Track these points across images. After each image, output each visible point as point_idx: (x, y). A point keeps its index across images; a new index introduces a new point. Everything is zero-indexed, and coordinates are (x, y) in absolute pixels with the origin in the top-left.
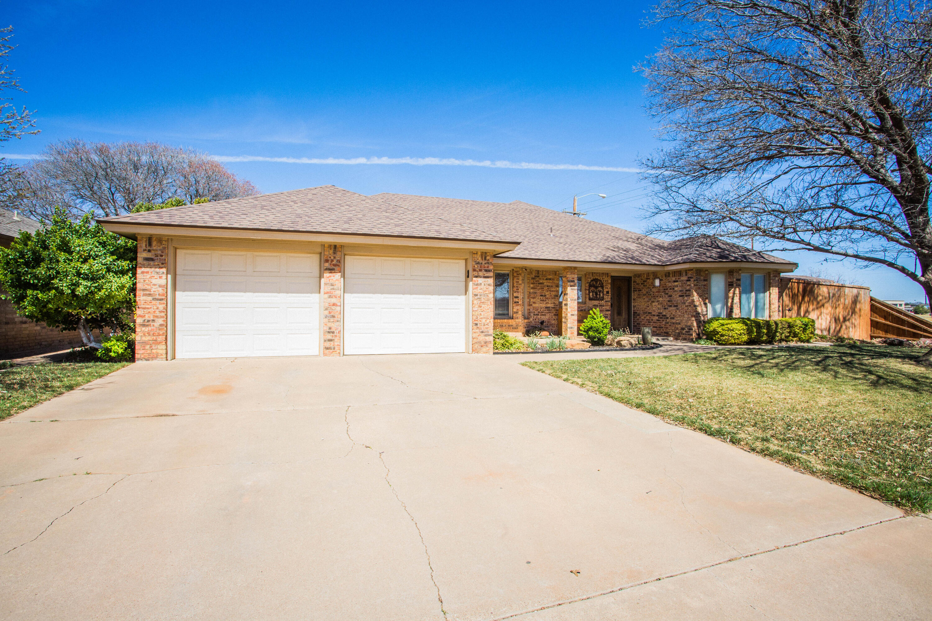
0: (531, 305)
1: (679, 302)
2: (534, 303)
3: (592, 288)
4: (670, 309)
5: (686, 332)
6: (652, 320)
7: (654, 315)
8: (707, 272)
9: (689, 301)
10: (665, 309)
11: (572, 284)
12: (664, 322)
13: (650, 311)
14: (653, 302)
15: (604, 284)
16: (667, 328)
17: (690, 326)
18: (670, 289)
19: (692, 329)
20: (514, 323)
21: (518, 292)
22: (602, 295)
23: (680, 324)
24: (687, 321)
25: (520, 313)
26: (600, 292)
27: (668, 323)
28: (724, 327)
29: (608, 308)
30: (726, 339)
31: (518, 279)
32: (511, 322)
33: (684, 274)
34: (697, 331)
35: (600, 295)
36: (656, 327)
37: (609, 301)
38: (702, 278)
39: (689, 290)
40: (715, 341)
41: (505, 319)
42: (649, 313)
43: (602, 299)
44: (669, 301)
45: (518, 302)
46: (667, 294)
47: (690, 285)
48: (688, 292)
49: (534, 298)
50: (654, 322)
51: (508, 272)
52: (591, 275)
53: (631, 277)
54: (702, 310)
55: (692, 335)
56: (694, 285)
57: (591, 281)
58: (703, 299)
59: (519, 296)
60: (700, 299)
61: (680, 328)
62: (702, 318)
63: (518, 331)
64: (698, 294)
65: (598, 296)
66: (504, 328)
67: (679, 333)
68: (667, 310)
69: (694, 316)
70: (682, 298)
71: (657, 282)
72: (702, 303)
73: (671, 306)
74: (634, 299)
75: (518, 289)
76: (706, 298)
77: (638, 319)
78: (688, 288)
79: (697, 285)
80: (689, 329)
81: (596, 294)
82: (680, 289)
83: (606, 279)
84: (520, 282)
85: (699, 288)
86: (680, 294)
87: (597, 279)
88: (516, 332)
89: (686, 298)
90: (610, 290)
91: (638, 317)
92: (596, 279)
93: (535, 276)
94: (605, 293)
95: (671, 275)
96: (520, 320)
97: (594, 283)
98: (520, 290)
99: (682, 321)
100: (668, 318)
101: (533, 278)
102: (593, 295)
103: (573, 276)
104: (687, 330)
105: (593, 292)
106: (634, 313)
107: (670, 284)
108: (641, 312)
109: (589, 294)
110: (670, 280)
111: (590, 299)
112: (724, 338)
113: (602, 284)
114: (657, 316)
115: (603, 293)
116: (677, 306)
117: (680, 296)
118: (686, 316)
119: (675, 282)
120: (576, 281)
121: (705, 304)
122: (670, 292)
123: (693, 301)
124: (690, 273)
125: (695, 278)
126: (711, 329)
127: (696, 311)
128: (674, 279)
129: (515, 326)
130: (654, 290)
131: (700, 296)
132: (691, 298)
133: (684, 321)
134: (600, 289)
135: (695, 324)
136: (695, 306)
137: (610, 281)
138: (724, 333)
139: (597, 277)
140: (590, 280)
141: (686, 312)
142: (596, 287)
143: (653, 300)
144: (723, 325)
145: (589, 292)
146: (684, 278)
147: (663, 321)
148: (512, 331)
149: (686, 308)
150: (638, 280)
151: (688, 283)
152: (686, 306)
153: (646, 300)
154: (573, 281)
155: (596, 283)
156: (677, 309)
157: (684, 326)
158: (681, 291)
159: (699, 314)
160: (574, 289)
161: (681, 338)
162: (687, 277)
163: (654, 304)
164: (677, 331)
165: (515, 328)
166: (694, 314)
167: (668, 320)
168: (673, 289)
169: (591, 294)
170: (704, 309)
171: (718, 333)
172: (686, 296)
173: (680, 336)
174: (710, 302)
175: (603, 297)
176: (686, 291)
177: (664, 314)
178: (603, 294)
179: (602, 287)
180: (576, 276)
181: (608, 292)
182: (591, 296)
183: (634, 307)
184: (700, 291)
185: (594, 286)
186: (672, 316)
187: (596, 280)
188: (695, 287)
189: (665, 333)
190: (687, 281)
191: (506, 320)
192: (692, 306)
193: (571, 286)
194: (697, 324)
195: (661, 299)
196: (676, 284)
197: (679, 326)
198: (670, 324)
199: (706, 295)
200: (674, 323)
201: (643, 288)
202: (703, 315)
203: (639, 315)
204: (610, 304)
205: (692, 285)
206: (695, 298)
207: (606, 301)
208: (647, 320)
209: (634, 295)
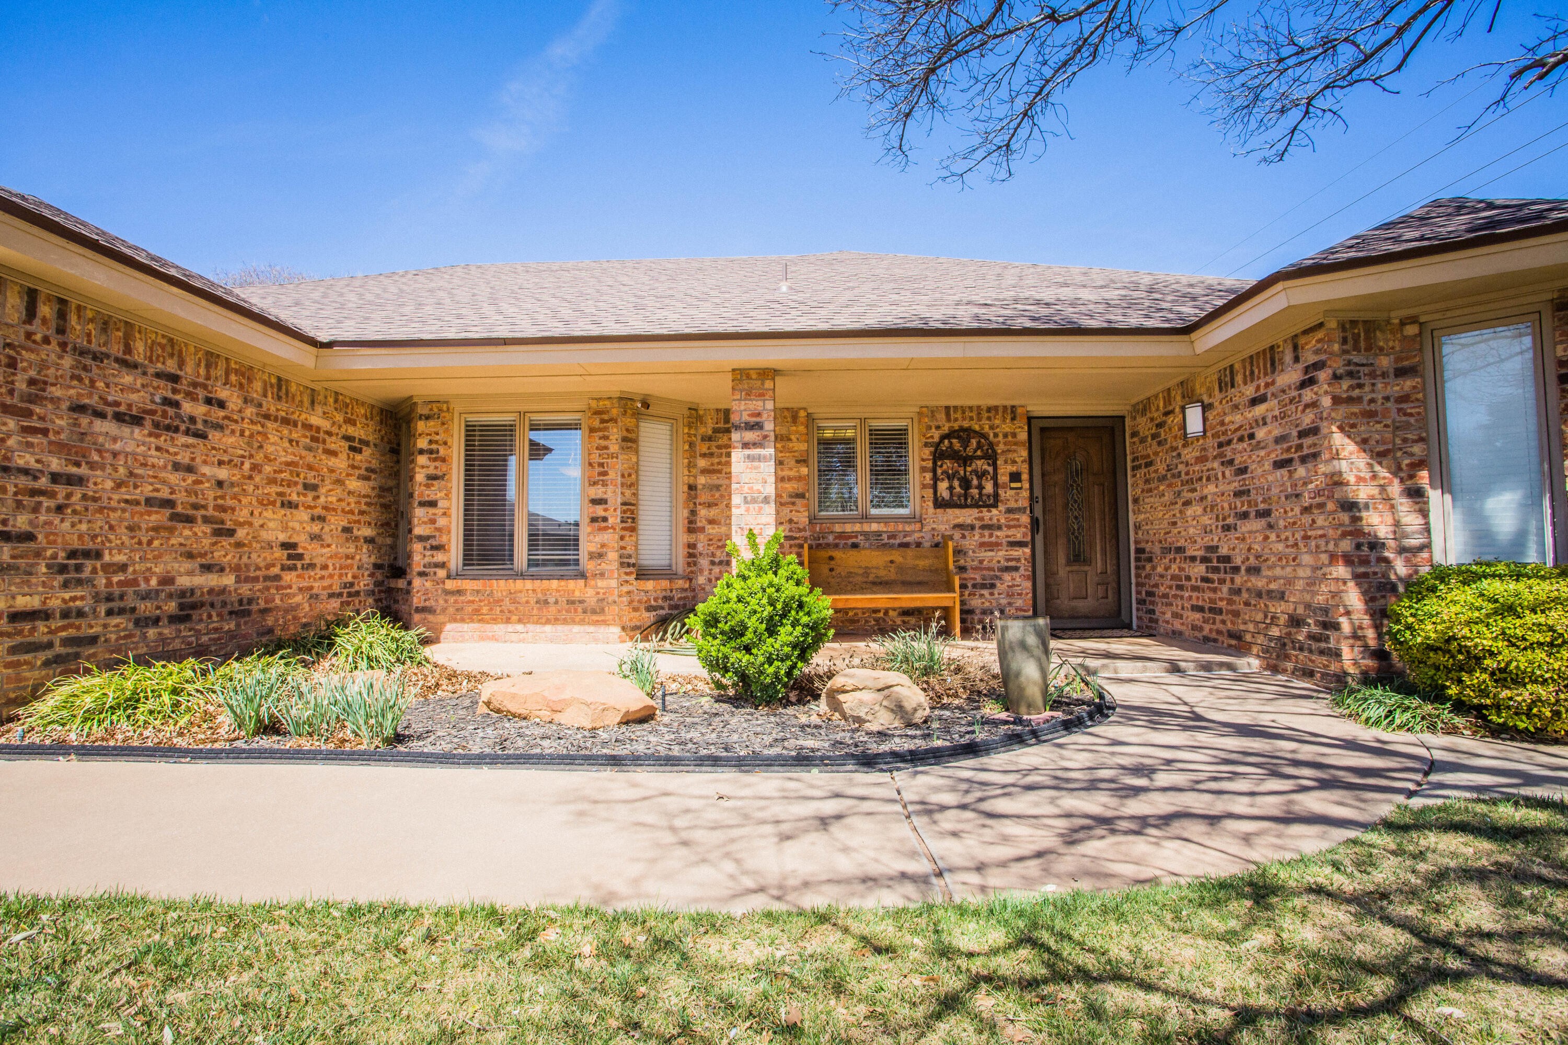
0: (702, 529)
1: (1275, 491)
2: (711, 522)
3: (948, 464)
4: (1245, 527)
5: (1311, 637)
6: (1188, 578)
7: (1193, 559)
8: (1411, 330)
9: (1318, 482)
10: (1227, 528)
11: (750, 436)
12: (1225, 589)
13: (1181, 543)
14: (1187, 503)
15: (1000, 449)
16: (1236, 614)
17: (1326, 611)
18: (1241, 439)
19: (1336, 627)
20: (590, 592)
21: (605, 484)
22: (989, 488)
23: (1282, 596)
24: (1312, 583)
25: (613, 556)
26: (981, 475)
27: (1238, 592)
28: (1512, 625)
29: (1019, 535)
30: (1537, 701)
31: (606, 438)
32: (575, 587)
33: (1288, 357)
34: (1370, 634)
35: (980, 487)
36: (1200, 609)
37: (1021, 510)
38: (1385, 362)
39: (1314, 431)
40: (1460, 707)
41: (550, 578)
42: (1180, 550)
43: (995, 502)
44: (1238, 494)
45: (605, 519)
46: (1231, 462)
47: (1314, 404)
48: (1307, 441)
49: (710, 505)
50: (1195, 589)
51: (577, 416)
52: (942, 416)
53: (1123, 418)
54: (1397, 524)
55: (1337, 654)
56: (1336, 400)
57: (943, 438)
58: (1396, 470)
59: (609, 496)
60: (1383, 472)
61: (1283, 619)
62: (1401, 568)
63: (605, 623)
64: (1363, 443)
65: (974, 492)
66: (553, 609)
67: (1282, 643)
68: (1232, 535)
69: (1348, 560)
70: (1284, 472)
71: (1194, 420)
72: (1395, 489)
73: (1245, 516)
74: (1136, 501)
75: (605, 474)
76: (1420, 464)
77: (1148, 576)
78: (1307, 419)
79: (1350, 400)
80: (1325, 625)
81: (966, 484)
82: (1277, 432)
83: (1007, 427)
84: (614, 448)
85: (1370, 415)
86: (1278, 453)
87: (968, 430)
88: (596, 623)
89: (1301, 471)
90: (1024, 468)
91: (1148, 566)
92: (962, 429)
93: (716, 431)
94: (1003, 479)
95: (1239, 379)
96: (614, 583)
97: (956, 444)
98: (612, 475)
99: (1290, 582)
100: (1236, 570)
101: (707, 439)
102: (951, 488)
103: (757, 405)
104: (1315, 629)
105: (950, 478)
106: (1139, 551)
107: (1238, 418)
108: (1157, 549)
109: (935, 487)
110: (1236, 400)
111: (940, 504)
112: (1524, 695)
113: (991, 445)
114: (1204, 560)
115: (995, 478)
116: (1266, 513)
117: (1279, 464)
118: (1306, 559)
119: (1254, 402)
120: (769, 426)
121: (1416, 494)
122: (1240, 452)
123: (1336, 481)
124: (1311, 343)
125: (1338, 365)
126: (1429, 631)
127: (1359, 533)
128: (1250, 391)
129: (592, 601)
130: (1189, 454)
131: (1379, 456)
132: (1322, 468)
133: (1300, 585)
134: (981, 465)
135: (1354, 598)
136: (1350, 506)
137: (1023, 436)
138: (1522, 661)
139: (966, 424)
140: (937, 435)
141: (1306, 537)
142: (966, 461)
143: (1187, 495)
144: (1509, 610)
145: (935, 479)
146: (1290, 376)
147: (1222, 581)
148: (582, 622)
149: (1306, 519)
150: (1144, 425)
151: (1308, 395)
152: (1306, 510)
153: (1168, 497)
154: (758, 426)
155: (965, 444)
156: (1270, 526)
157: (1300, 610)
158: (1278, 440)
159: (1376, 545)
160: (759, 458)
161: (1290, 666)
162: (1300, 366)
163: (1190, 512)
164: (1275, 632)
165: (594, 612)
166: (1346, 545)
167: (1238, 580)
168: (1252, 436)
169: (943, 486)
170: (1412, 521)
171: (1474, 660)
172: (1303, 460)
173: (1287, 657)
174: (1444, 482)
175: (996, 495)
176: (1302, 434)
177: (1224, 551)
178: (996, 485)
179: (991, 457)
180: (770, 405)
181: (1015, 477)
182: (946, 495)
183: (1138, 527)
184: (1375, 430)
185: (954, 456)
186: (1252, 561)
187: (964, 434)
188: (1343, 410)
189: (1231, 635)
190: (1303, 385)
191: (555, 584)
192: (1330, 506)
193: (746, 445)
194: (1369, 600)
195: (1211, 488)
196: (1260, 410)
197: (1280, 609)
198: (1245, 595)
199: (1417, 449)
200: (1259, 595)
201: (1156, 454)
202: (1402, 550)
203: (1150, 560)
204: (1025, 519)
205: (1326, 402)
206: (1344, 466)
207: (1009, 511)
208: (1173, 577)
209: (1134, 485)
